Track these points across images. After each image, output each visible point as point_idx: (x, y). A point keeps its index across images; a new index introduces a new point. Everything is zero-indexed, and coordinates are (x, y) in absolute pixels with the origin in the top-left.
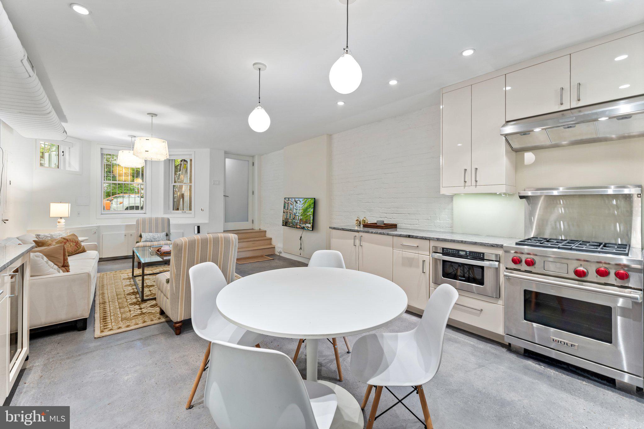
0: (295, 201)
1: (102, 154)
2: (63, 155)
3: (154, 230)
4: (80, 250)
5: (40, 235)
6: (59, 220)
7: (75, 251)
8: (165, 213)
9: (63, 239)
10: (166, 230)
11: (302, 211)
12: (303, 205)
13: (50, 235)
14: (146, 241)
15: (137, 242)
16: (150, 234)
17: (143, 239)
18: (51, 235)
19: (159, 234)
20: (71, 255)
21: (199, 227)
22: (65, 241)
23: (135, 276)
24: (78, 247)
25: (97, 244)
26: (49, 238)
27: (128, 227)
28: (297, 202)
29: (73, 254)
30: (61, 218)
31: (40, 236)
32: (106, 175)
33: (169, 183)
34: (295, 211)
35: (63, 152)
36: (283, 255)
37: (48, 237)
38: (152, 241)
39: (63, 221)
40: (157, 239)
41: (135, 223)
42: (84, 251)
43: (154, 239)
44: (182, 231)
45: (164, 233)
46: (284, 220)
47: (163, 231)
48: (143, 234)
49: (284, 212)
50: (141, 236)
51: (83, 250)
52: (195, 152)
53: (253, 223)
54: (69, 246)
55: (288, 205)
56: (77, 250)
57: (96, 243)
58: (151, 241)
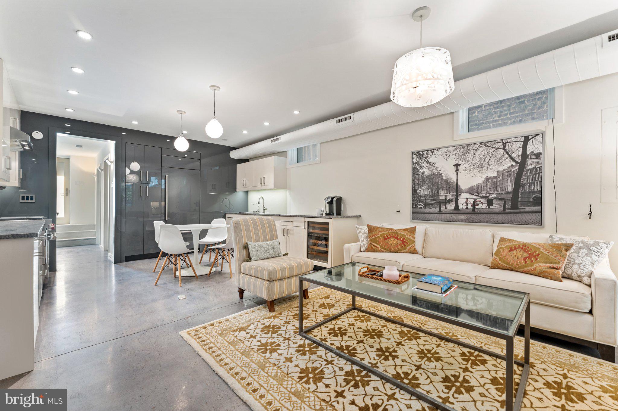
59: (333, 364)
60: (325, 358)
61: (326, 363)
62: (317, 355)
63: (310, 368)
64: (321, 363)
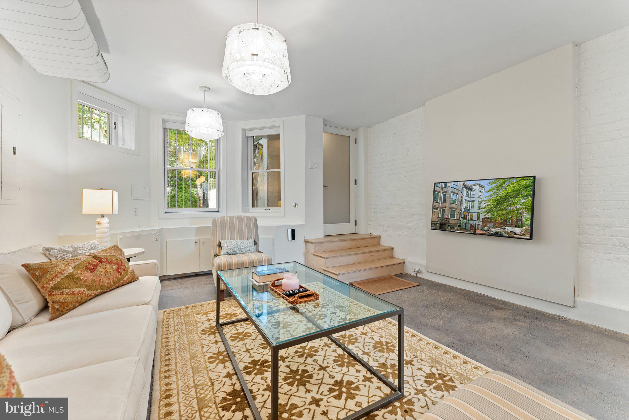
0: (465, 186)
1: (165, 129)
2: (115, 128)
3: (237, 237)
4: (125, 279)
5: (52, 249)
6: (99, 220)
7: (116, 283)
8: (244, 211)
9: (93, 257)
10: (254, 237)
11: (489, 203)
12: (491, 193)
13: (71, 249)
14: (228, 254)
15: (216, 255)
16: (233, 241)
17: (224, 251)
18: (76, 249)
19: (245, 242)
20: (107, 290)
21: (293, 231)
22: (95, 262)
23: (222, 325)
24: (121, 274)
25: (157, 263)
26: (68, 255)
27: (199, 230)
28: (471, 189)
29: (111, 289)
30: (102, 216)
31: (51, 252)
32: (169, 180)
33: (248, 170)
34: (464, 204)
35: (115, 124)
36: (425, 276)
37: (67, 252)
38: (236, 254)
39: (105, 220)
40: (243, 251)
41: (211, 226)
42: (134, 279)
43: (239, 250)
44: (272, 237)
45: (251, 241)
46: (435, 219)
47: (249, 239)
48: (222, 242)
49: (434, 208)
50: (220, 245)
51: (132, 277)
52: (284, 121)
53: (356, 225)
54: (104, 272)
55: (445, 196)
56: (119, 281)
57: (155, 261)
58: (234, 253)
59: (363, 351)
60: (369, 358)
61: (370, 354)
62: (378, 362)
63: (385, 352)
64: (374, 355)
